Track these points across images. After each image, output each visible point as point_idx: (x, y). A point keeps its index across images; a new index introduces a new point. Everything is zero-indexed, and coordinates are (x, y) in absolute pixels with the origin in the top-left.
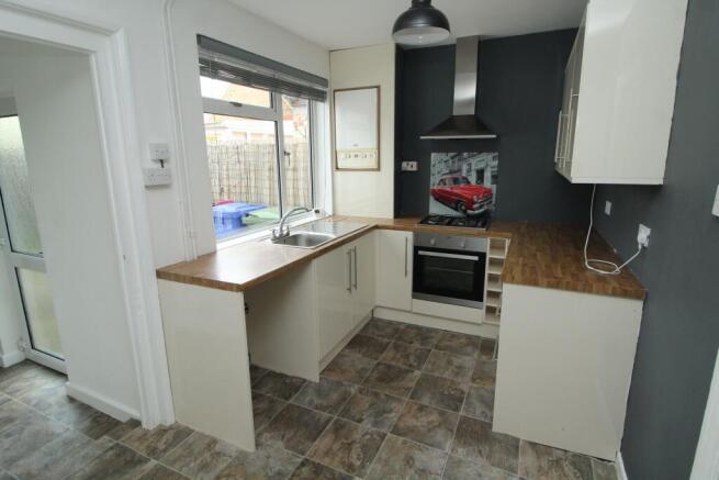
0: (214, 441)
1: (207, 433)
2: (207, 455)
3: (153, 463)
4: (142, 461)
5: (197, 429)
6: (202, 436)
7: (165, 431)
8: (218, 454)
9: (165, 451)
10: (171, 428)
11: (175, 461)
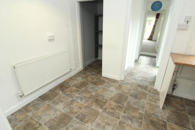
0: (159, 100)
1: (160, 98)
2: (154, 100)
3: (147, 92)
4: (146, 90)
5: (160, 96)
6: (159, 97)
7: (156, 91)
8: (156, 102)
9: (151, 93)
10: (158, 92)
11: (149, 95)
